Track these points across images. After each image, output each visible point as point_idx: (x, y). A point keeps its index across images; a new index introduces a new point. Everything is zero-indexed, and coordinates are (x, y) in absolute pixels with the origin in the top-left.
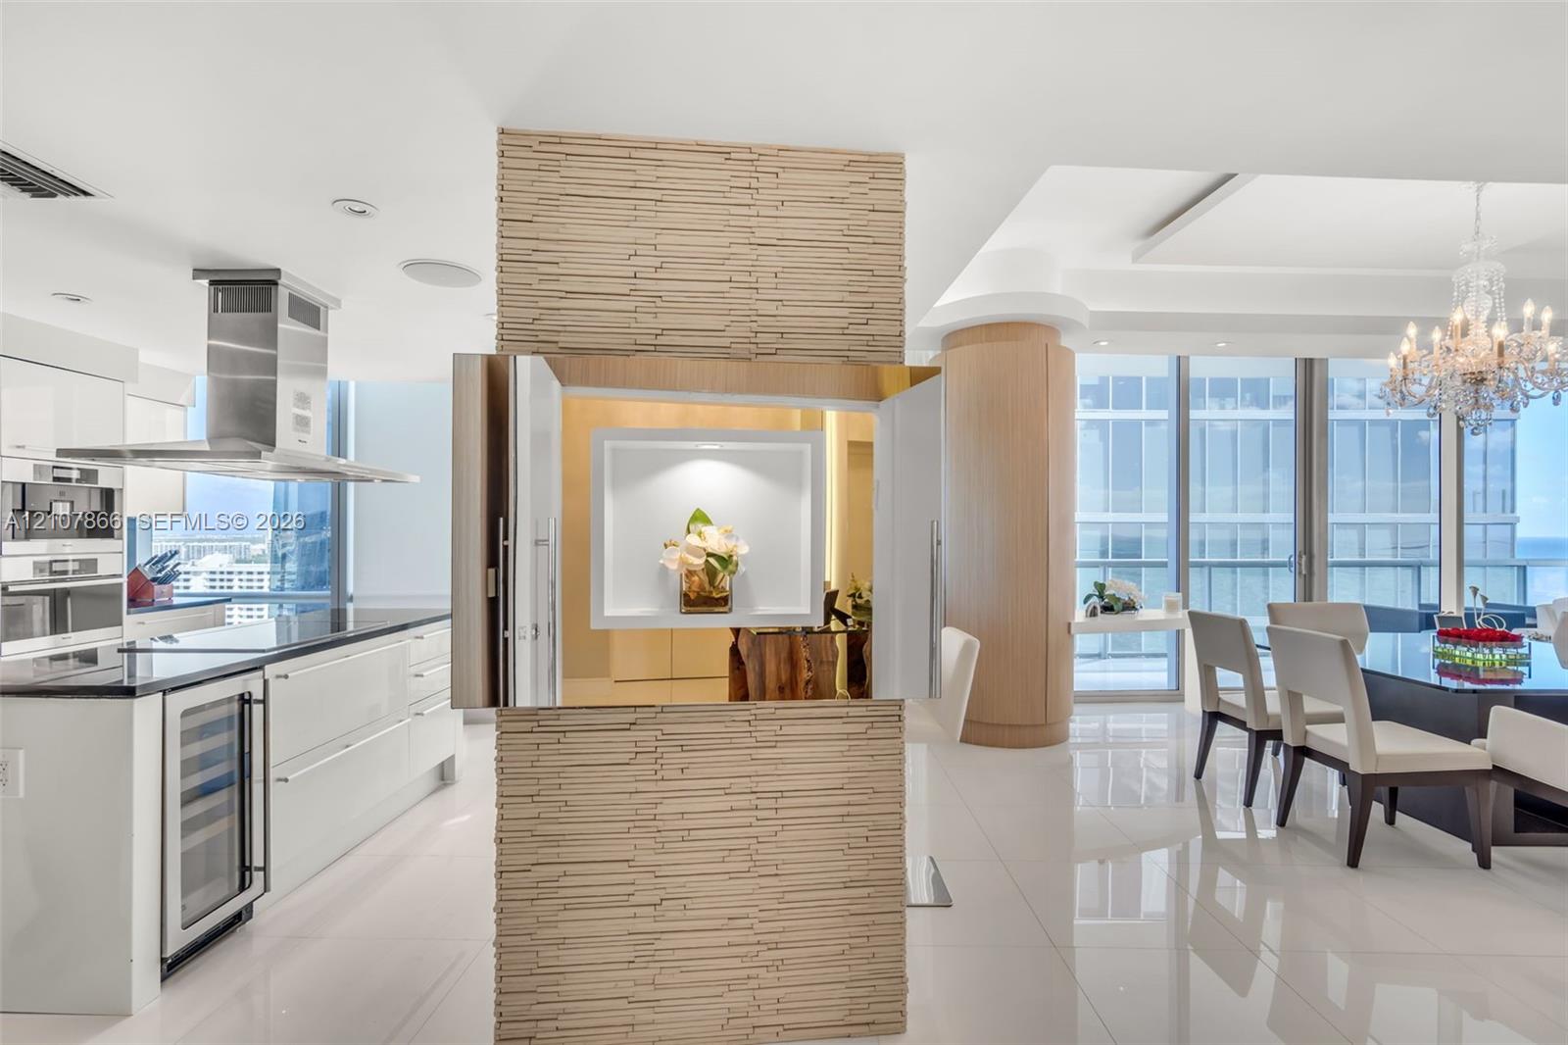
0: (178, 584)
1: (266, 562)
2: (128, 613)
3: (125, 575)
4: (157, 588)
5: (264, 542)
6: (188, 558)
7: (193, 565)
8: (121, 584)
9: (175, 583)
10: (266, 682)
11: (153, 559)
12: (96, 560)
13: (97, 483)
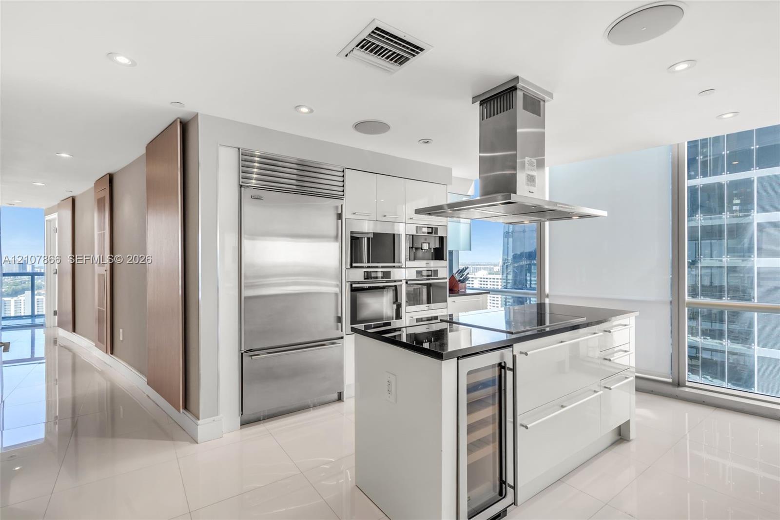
0: (468, 284)
1: (499, 274)
2: (449, 297)
3: (448, 278)
4: (461, 285)
5: (498, 266)
6: (473, 272)
7: (475, 275)
8: (446, 282)
9: (467, 282)
10: (514, 357)
11: (459, 270)
12: (437, 270)
13: (437, 234)
